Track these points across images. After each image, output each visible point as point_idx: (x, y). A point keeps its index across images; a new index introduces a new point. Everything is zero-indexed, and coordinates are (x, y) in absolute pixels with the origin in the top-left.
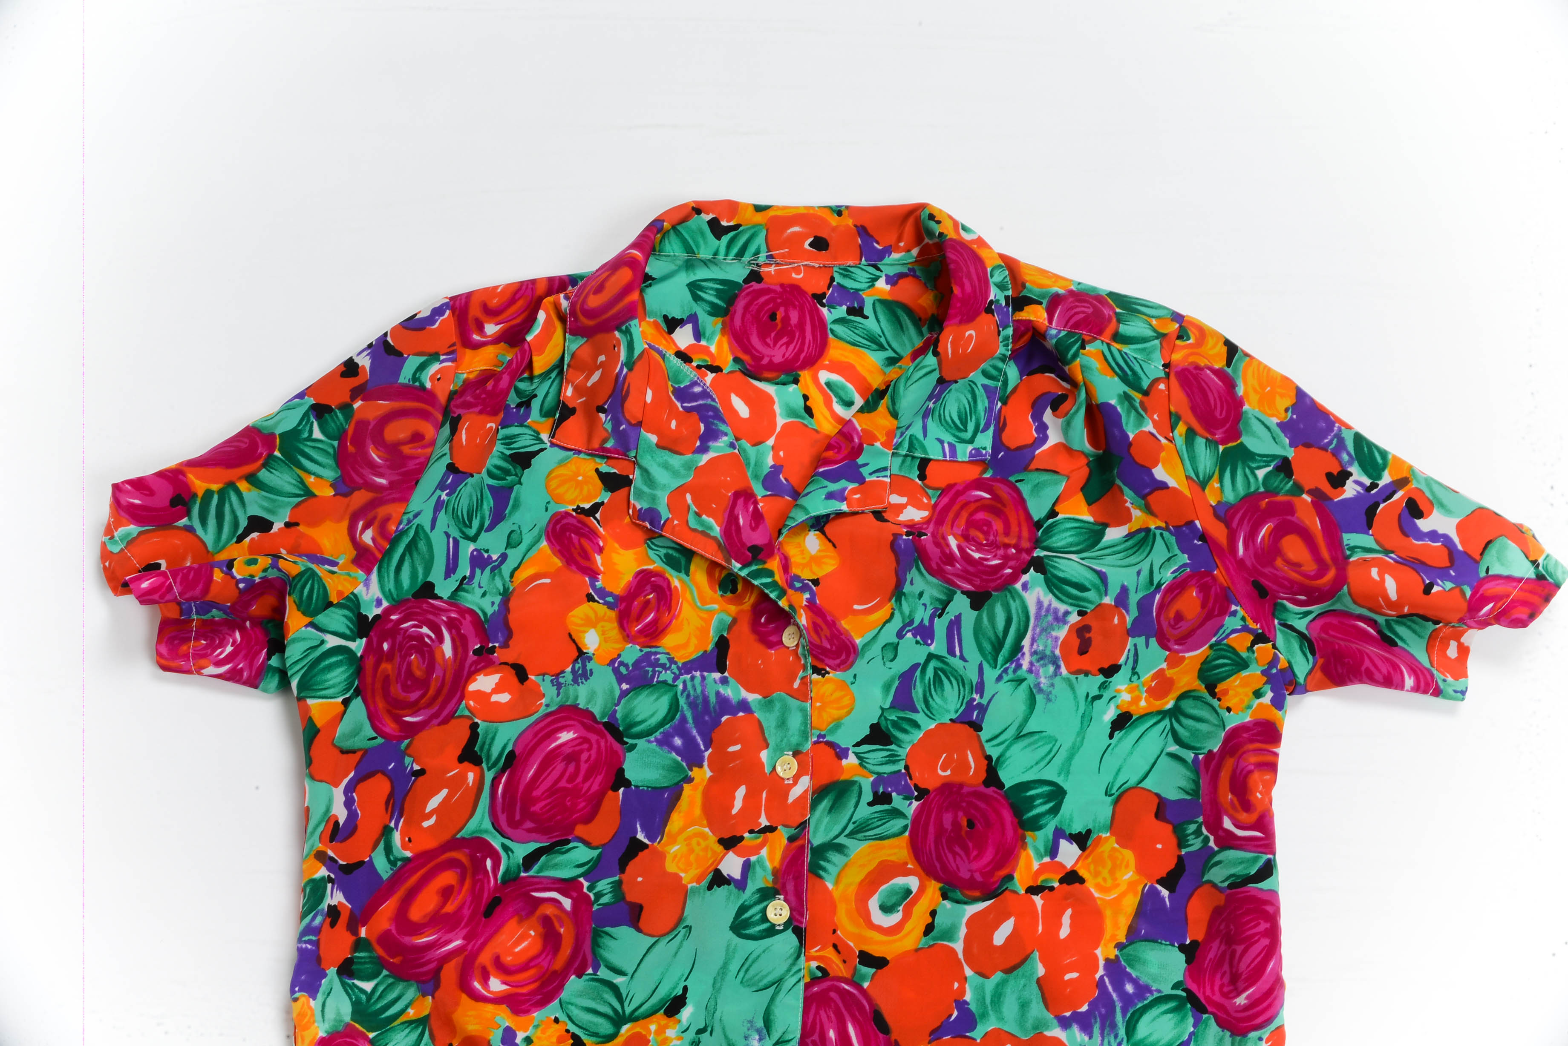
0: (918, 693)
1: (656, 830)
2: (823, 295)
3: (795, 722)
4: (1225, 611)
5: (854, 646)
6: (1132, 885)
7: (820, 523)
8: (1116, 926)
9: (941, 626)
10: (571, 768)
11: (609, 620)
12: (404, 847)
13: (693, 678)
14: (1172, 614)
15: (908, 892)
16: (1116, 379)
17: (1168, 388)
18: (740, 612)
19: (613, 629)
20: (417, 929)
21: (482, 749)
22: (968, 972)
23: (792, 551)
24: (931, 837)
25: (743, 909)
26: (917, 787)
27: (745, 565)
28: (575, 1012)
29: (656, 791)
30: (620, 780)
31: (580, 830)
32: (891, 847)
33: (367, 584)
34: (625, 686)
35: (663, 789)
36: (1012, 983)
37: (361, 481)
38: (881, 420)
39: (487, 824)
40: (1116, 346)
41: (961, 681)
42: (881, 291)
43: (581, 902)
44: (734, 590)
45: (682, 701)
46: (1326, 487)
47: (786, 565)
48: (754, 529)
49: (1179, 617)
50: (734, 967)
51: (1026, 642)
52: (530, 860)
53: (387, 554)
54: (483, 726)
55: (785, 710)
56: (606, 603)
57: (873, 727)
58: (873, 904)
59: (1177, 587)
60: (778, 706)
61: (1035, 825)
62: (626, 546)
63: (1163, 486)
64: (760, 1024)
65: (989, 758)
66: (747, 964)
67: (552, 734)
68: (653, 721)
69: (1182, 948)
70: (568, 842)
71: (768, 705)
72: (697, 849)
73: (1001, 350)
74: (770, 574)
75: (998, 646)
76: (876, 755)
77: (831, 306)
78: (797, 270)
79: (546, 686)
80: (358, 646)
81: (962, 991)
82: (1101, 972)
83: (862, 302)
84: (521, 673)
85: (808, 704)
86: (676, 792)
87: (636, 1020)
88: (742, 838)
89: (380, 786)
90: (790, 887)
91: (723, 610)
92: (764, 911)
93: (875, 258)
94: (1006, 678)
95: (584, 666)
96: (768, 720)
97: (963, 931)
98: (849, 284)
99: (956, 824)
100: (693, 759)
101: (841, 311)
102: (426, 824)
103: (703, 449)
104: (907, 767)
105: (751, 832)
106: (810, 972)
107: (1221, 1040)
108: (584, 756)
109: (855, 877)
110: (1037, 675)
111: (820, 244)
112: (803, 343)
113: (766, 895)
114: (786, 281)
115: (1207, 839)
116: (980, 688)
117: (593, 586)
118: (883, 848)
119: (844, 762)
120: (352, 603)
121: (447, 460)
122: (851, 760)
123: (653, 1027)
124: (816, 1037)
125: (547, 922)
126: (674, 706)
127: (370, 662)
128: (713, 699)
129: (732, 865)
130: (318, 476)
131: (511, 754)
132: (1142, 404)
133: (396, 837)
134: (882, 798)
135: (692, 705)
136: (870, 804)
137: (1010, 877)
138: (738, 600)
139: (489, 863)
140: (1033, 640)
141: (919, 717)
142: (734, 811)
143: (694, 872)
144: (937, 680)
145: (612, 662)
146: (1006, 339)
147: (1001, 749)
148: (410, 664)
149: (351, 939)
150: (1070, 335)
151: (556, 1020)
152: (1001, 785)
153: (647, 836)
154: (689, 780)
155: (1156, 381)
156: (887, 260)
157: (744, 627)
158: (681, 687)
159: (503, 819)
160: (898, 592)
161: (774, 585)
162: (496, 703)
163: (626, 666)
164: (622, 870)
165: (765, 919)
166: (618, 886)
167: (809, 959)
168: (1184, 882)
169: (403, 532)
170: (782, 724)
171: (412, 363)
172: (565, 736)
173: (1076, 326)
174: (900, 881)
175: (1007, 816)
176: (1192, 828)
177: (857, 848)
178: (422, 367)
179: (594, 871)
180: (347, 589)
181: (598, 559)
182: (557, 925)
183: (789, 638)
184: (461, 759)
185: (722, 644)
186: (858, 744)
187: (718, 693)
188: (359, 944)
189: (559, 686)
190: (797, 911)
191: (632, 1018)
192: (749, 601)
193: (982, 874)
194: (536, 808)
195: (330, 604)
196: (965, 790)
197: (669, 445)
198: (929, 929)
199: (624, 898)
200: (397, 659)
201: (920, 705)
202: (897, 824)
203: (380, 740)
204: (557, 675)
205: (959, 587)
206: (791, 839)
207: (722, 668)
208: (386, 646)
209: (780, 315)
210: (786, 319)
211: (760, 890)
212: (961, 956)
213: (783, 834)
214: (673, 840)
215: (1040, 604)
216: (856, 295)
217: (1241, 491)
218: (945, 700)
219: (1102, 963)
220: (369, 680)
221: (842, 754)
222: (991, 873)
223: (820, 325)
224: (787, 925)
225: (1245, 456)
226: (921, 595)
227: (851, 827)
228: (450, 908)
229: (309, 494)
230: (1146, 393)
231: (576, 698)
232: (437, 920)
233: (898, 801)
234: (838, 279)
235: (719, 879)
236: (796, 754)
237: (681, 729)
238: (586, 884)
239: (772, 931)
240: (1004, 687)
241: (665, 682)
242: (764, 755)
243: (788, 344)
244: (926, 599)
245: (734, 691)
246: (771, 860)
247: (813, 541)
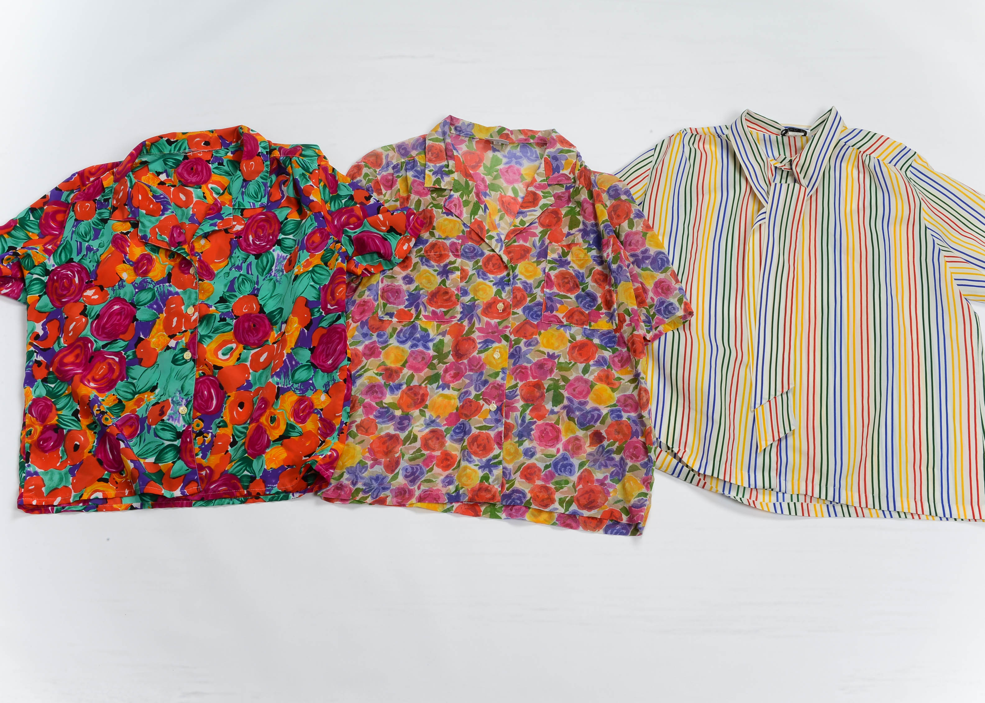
0: (236, 286)
1: (147, 334)
2: (210, 160)
3: (193, 296)
5: (214, 273)
7: (206, 235)
8: (291, 343)
9: (245, 265)
10: (119, 317)
11: (131, 270)
12: (64, 343)
13: (160, 286)
14: (311, 242)
15: (232, 348)
18: (175, 264)
19: (132, 272)
20: (67, 365)
21: (88, 313)
22: (251, 371)
23: (194, 244)
24: (241, 331)
25: (175, 355)
26: (235, 315)
27: (176, 248)
28: (121, 393)
29: (147, 322)
30: (135, 319)
31: (121, 336)
32: (227, 335)
33: (49, 259)
34: (137, 290)
35: (150, 321)
36: (265, 372)
37: (47, 233)
39: (89, 334)
41: (251, 281)
42: (229, 157)
43: (122, 358)
44: (173, 257)
45: (157, 294)
46: (364, 201)
47: (192, 249)
48: (179, 237)
49: (313, 243)
50: (173, 374)
51: (273, 268)
52: (104, 346)
53: (56, 251)
54: (88, 306)
55: (191, 293)
56: (130, 264)
57: (220, 298)
58: (220, 353)
59: (313, 233)
60: (188, 292)
61: (275, 323)
62: (138, 246)
64: (180, 389)
65: (261, 305)
66: (177, 374)
67: (111, 307)
68: (146, 301)
69: (310, 349)
70: (117, 340)
71: (185, 293)
72: (162, 340)
73: (266, 169)
74: (184, 249)
75: (264, 270)
76: (221, 307)
77: (212, 163)
78: (200, 153)
79: (110, 291)
80: (46, 279)
81: (249, 377)
82: (285, 358)
83: (223, 160)
84: (102, 288)
85: (197, 290)
86: (154, 322)
87: (140, 393)
88: (176, 335)
90: (192, 347)
91: (170, 264)
92: (183, 356)
93: (227, 146)
94: (266, 279)
95: (122, 283)
96: (185, 297)
97: (250, 358)
98: (218, 155)
99: (249, 326)
100: (160, 311)
101: (216, 165)
103: (163, 214)
104: (232, 310)
105: (179, 333)
106: (199, 374)
107: (324, 376)
108: (123, 313)
109: (214, 346)
110: (277, 276)
111: (207, 143)
112: (203, 176)
113: (183, 350)
114: (197, 157)
116: (257, 283)
117: (125, 258)
118: (224, 335)
119: (211, 309)
120: (44, 265)
122: (213, 308)
123: (146, 396)
124: (200, 394)
125: (109, 364)
126: (154, 295)
127: (50, 284)
128: (166, 292)
129: (172, 343)
130: (33, 232)
131: (98, 314)
133: (62, 340)
134: (222, 320)
135: (160, 295)
136: (219, 322)
137: (267, 340)
138: (174, 261)
139: (90, 346)
140: (276, 267)
141: (237, 294)
142: (173, 326)
143: (160, 347)
144: (243, 282)
145: (132, 283)
146: (268, 165)
147: (265, 301)
148: (64, 283)
149: (46, 372)
151: (114, 395)
152: (265, 313)
153: (144, 336)
154: (159, 318)
156: (231, 146)
157: (177, 269)
158: (156, 289)
159: (95, 333)
160: (230, 256)
161: (185, 252)
162: (94, 299)
163: (137, 284)
164: (136, 348)
165: (184, 359)
166: (134, 353)
167: (198, 370)
169: (62, 243)
170: (189, 298)
171: (65, 194)
172: (116, 307)
174: (230, 346)
175: (267, 322)
177: (215, 336)
178: (69, 195)
179: (126, 349)
180: (42, 261)
181: (128, 249)
182: (113, 366)
183: (192, 271)
184: (81, 315)
185: (169, 275)
186: (215, 304)
187: (168, 290)
188: (49, 373)
189: (114, 291)
190: (193, 354)
191: (139, 393)
192: (178, 260)
193: (258, 340)
194: (107, 331)
195: (36, 265)
196: (252, 316)
197: (150, 213)
198: (238, 359)
199: (136, 356)
200: (59, 282)
201: (237, 290)
202: (229, 328)
203: (55, 309)
204: (113, 288)
205: (251, 253)
206: (191, 333)
207: (169, 282)
208: (55, 279)
209: (195, 168)
210: (197, 169)
211: (181, 349)
212: (249, 366)
213: (189, 331)
214: (153, 337)
215: (278, 255)
216: (220, 158)
218: (245, 288)
219: (286, 355)
220: (50, 289)
221: (209, 306)
222: (261, 340)
223: (209, 170)
224: (191, 359)
226: (238, 256)
227: (213, 329)
228: (78, 361)
229: (29, 239)
231: (120, 294)
233: (228, 320)
234: (214, 154)
235: (168, 348)
236: (194, 306)
237: (156, 303)
238: (123, 353)
239: (186, 362)
240: (266, 282)
241: (150, 288)
242: (183, 307)
243: (197, 176)
244: (240, 258)
245: (174, 289)
246: (185, 340)
247: (203, 241)
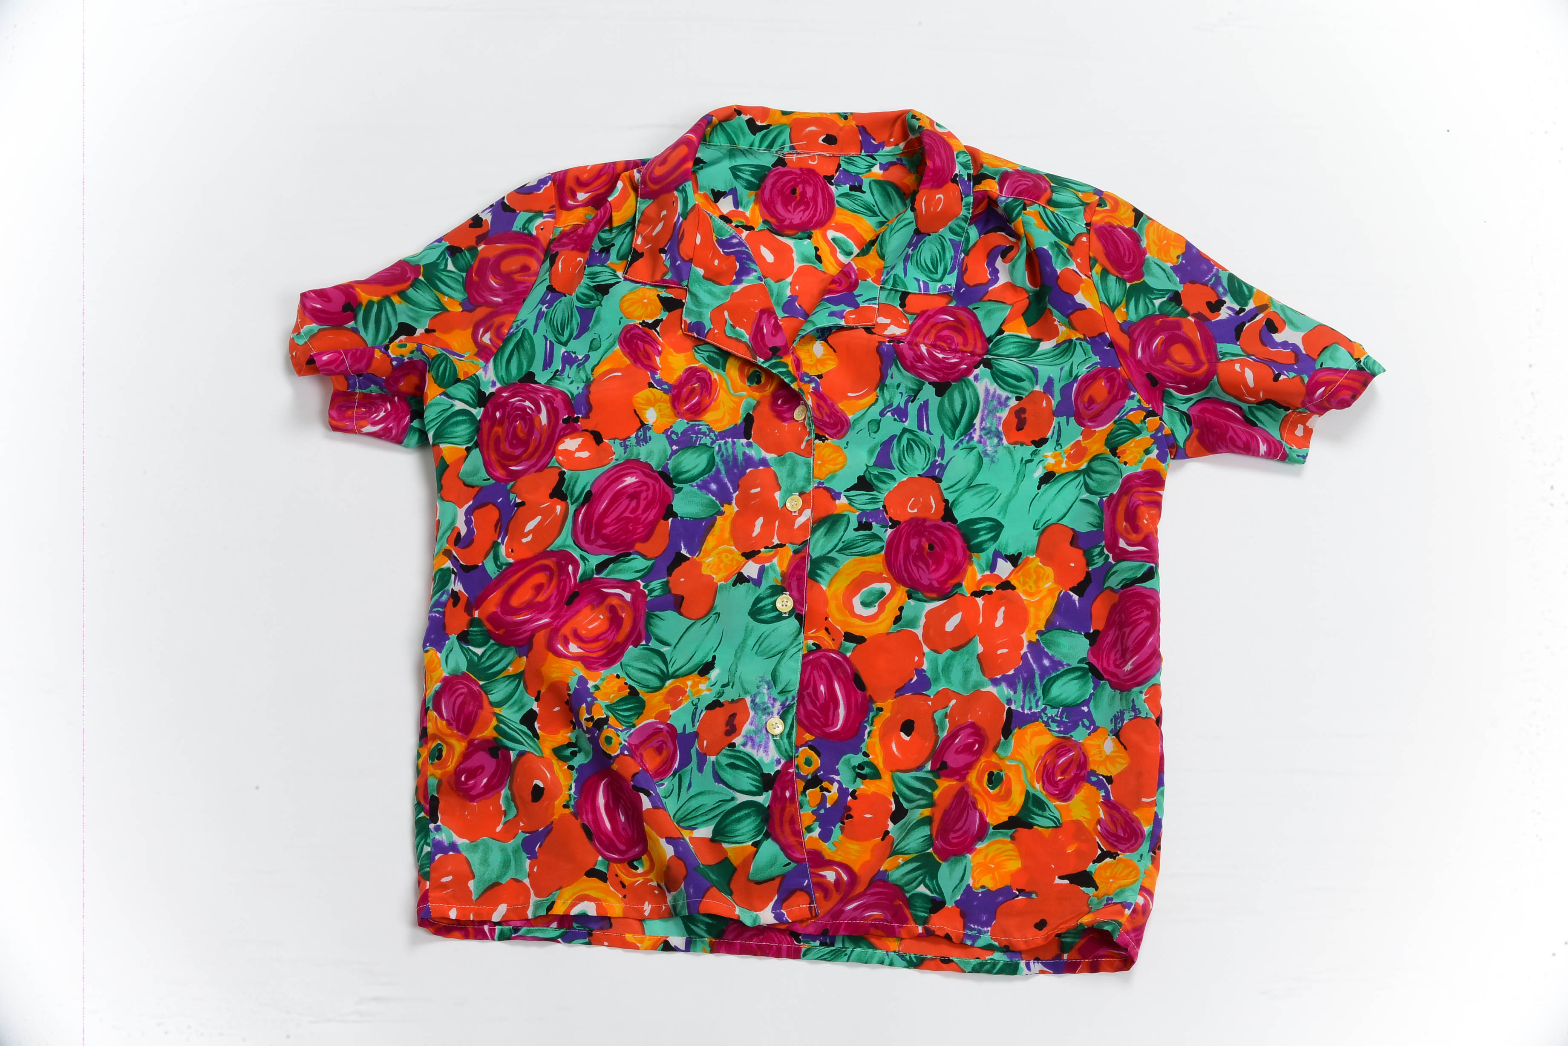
0: (894, 456)
1: (696, 546)
2: (832, 177)
3: (801, 472)
4: (1125, 396)
5: (847, 421)
6: (1051, 591)
7: (824, 334)
8: (1037, 618)
9: (913, 409)
10: (634, 504)
11: (665, 402)
12: (508, 556)
13: (726, 443)
14: (1086, 399)
15: (883, 593)
16: (1049, 232)
17: (1089, 240)
18: (763, 397)
19: (667, 408)
20: (517, 611)
21: (567, 489)
22: (926, 649)
23: (803, 355)
24: (901, 556)
25: (758, 600)
26: (891, 519)
27: (766, 360)
28: (632, 671)
29: (697, 521)
30: (669, 512)
31: (638, 546)
32: (871, 562)
33: (485, 369)
34: (675, 448)
35: (702, 519)
36: (958, 657)
37: (482, 301)
38: (872, 261)
39: (570, 542)
40: (1049, 209)
41: (927, 448)
42: (876, 175)
43: (638, 595)
44: (758, 382)
45: (718, 459)
46: (1206, 312)
47: (798, 364)
48: (774, 336)
49: (1091, 401)
50: (751, 642)
51: (977, 421)
52: (601, 567)
53: (501, 349)
54: (568, 474)
55: (794, 464)
56: (662, 389)
57: (859, 478)
58: (856, 601)
59: (1090, 379)
60: (789, 461)
61: (979, 548)
62: (679, 350)
63: (1082, 307)
64: (769, 678)
65: (946, 501)
66: (760, 641)
67: (619, 478)
68: (695, 472)
69: (1087, 636)
70: (630, 554)
71: (782, 461)
72: (725, 560)
73: (964, 212)
74: (786, 366)
75: (956, 423)
76: (862, 499)
77: (838, 184)
78: (813, 158)
79: (616, 447)
80: (478, 412)
81: (921, 662)
82: (1025, 650)
83: (861, 182)
84: (598, 438)
85: (811, 460)
86: (711, 522)
87: (677, 677)
88: (759, 552)
89: (491, 514)
90: (794, 585)
91: (750, 396)
92: (774, 603)
93: (871, 151)
94: (961, 446)
95: (645, 434)
96: (781, 473)
97: (923, 621)
98: (852, 169)
99: (920, 547)
100: (725, 499)
101: (846, 188)
102: (524, 540)
103: (738, 281)
104: (884, 506)
105: (766, 548)
106: (807, 646)
107: (1113, 697)
108: (643, 495)
109: (842, 584)
110: (985, 444)
111: (830, 140)
112: (816, 210)
113: (777, 591)
114: (804, 166)
115: (1107, 557)
116: (942, 453)
117: (653, 378)
118: (864, 562)
119: (837, 502)
120: (475, 382)
121: (547, 283)
122: (843, 501)
123: (689, 683)
124: (810, 690)
125: (612, 609)
126: (711, 462)
127: (486, 425)
128: (740, 457)
129: (751, 569)
130: (450, 297)
131: (589, 493)
132: (1068, 250)
133: (503, 549)
134: (864, 526)
135: (725, 462)
136: (855, 530)
137: (960, 585)
138: (761, 389)
139: (570, 568)
140: (982, 420)
141: (895, 473)
142: (754, 535)
143: (723, 574)
144: (909, 446)
145: (666, 431)
146: (968, 204)
147: (956, 495)
148: (515, 428)
149: (467, 618)
150: (1015, 200)
151: (618, 676)
152: (955, 521)
153: (689, 552)
154: (721, 513)
155: (1080, 235)
156: (881, 152)
157: (766, 408)
158: (717, 448)
159: (581, 538)
160: (881, 383)
161: (788, 373)
162: (579, 457)
163: (676, 434)
164: (669, 574)
165: (775, 609)
166: (666, 585)
167: (806, 638)
168: (1091, 589)
169: (514, 334)
170: (792, 474)
171: (522, 217)
172: (630, 480)
173: (1020, 194)
174: (877, 586)
175: (959, 542)
176: (1097, 550)
177: (845, 561)
178: (530, 220)
179: (649, 575)
180: (471, 371)
181: (658, 359)
182: (620, 612)
183: (799, 414)
184: (552, 496)
185: (749, 420)
186: (848, 490)
187: (744, 453)
188: (473, 622)
189: (626, 447)
190: (799, 603)
191: (674, 676)
192: (770, 389)
193: (938, 582)
194: (607, 531)
195: (458, 380)
196: (927, 524)
197: (713, 277)
198: (897, 619)
199: (670, 592)
200: (506, 424)
201: (896, 464)
202: (877, 545)
203: (492, 481)
204: (625, 440)
205: (927, 379)
206: (796, 552)
207: (748, 436)
208: (498, 415)
209: (799, 190)
210: (804, 193)
211: (771, 587)
212: (921, 638)
213: (790, 549)
214: (708, 554)
215: (987, 391)
216: (857, 177)
217: (1142, 313)
218: (914, 461)
219: (1026, 644)
220: (485, 437)
221: (836, 496)
222: (945, 582)
223: (829, 199)
224: (791, 613)
225: (1147, 290)
226: (899, 386)
227: (841, 545)
228: (541, 598)
229: (443, 309)
230: (1072, 244)
231: (639, 454)
232: (529, 606)
233: (876, 528)
234: (844, 166)
235: (741, 579)
236: (801, 494)
237: (716, 479)
238: (642, 584)
239: (780, 617)
240: (960, 453)
241: (705, 445)
242: (777, 495)
243: (804, 211)
244: (902, 389)
245: (757, 452)
246: (781, 565)
247: (818, 348)
